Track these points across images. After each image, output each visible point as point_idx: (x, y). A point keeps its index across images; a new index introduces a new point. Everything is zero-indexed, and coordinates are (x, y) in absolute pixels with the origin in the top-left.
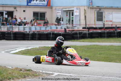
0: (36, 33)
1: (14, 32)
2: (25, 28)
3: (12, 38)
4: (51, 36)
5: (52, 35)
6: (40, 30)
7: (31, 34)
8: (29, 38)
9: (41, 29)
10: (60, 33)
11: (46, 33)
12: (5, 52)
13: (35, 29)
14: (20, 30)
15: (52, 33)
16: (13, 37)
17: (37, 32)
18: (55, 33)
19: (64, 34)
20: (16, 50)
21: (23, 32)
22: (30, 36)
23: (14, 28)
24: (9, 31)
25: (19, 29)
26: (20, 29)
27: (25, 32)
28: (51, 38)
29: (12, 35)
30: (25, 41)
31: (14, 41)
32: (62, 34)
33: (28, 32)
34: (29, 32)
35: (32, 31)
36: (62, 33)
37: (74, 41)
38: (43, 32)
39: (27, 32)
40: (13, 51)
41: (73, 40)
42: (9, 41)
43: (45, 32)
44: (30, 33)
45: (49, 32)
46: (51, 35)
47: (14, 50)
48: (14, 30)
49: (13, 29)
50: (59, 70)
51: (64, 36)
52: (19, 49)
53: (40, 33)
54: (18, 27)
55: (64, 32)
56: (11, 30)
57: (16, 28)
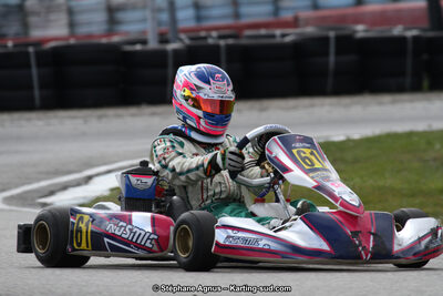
0: (217, 47)
1: (52, 44)
2: (120, 16)
3: (37, 93)
4: (332, 59)
5: (338, 53)
6: (230, 22)
7: (176, 52)
9: (237, 15)
10: (397, 31)
11: (288, 39)
12: (8, 200)
13: (199, 18)
14: (82, 30)
15: (332, 34)
16: (42, 87)
17: (220, 37)
18: (360, 35)
19: (430, 41)
20: (89, 178)
21: (116, 39)
23: (33, 20)
24: (10, 44)
25: (72, 25)
26: (80, 18)
28: (330, 81)
29: (34, 71)
30: (133, 110)
31: (51, 114)
32: (415, 38)
33: (153, 44)
34: (163, 39)
36: (411, 33)
38: (263, 32)
39: (144, 42)
40: (65, 187)
42: (16, 115)
43: (278, 32)
44: (171, 47)
45: (310, 30)
46: (326, 54)
47: (78, 184)
51: (425, 57)
52: (109, 172)
53: (244, 42)
54: (64, 8)
55: (426, 25)
56: (17, 34)
57: (53, 17)
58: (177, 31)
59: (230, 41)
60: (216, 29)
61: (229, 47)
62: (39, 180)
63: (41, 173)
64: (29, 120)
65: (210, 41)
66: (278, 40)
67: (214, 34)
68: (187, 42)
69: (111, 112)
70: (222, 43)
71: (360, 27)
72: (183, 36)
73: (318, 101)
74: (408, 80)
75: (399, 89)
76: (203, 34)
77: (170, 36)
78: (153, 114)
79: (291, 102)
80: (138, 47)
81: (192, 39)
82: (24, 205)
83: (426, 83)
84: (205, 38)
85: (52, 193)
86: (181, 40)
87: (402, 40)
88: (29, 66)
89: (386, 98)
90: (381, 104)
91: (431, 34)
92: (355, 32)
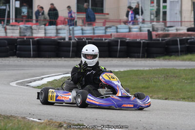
1: (37, 39)
2: (60, 31)
3: (32, 53)
4: (119, 47)
5: (121, 45)
6: (92, 35)
7: (73, 43)
8: (69, 52)
9: (94, 33)
10: (138, 40)
11: (106, 41)
12: (17, 84)
13: (83, 33)
14: (48, 35)
15: (119, 40)
16: (33, 51)
17: (87, 39)
18: (127, 41)
20: (43, 78)
21: (56, 38)
22: (71, 48)
23: (34, 31)
24: (25, 38)
25: (45, 33)
26: (47, 31)
27: (61, 39)
28: (118, 53)
29: (32, 46)
30: (60, 59)
31: (36, 59)
32: (144, 43)
33: (67, 40)
34: (70, 39)
35: (76, 37)
36: (142, 41)
37: (169, 59)
38: (99, 38)
39: (64, 39)
40: (35, 81)
41: (167, 57)
42: (25, 59)
44: (72, 41)
46: (117, 46)
47: (39, 79)
48: (35, 35)
49: (32, 33)
50: (145, 125)
51: (146, 48)
52: (49, 77)
54: (44, 28)
55: (147, 38)
56: (29, 35)
57: (40, 31)
58: (74, 37)
59: (89, 40)
60: (85, 37)
61: (89, 42)
62: (27, 78)
63: (29, 76)
64: (28, 60)
65: (84, 40)
66: (103, 41)
69: (53, 59)
70: (87, 41)
71: (128, 38)
72: (76, 38)
73: (114, 59)
74: (141, 55)
75: (138, 57)
77: (72, 38)
78: (65, 61)
79: (106, 59)
80: (62, 41)
81: (78, 39)
82: (21, 85)
83: (146, 56)
84: (82, 39)
85: (31, 82)
87: (140, 43)
88: (30, 45)
89: (134, 59)
91: (148, 41)
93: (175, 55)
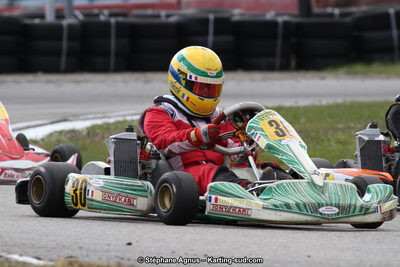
0: (107, 24)
4: (211, 38)
5: (216, 33)
7: (70, 27)
8: (58, 53)
10: (270, 16)
11: (172, 19)
15: (211, 17)
17: (111, 15)
18: (236, 18)
19: (299, 26)
22: (65, 44)
27: (32, 17)
30: (30, 77)
32: (286, 23)
33: (50, 18)
34: (60, 15)
35: (80, 8)
36: (280, 19)
37: (365, 75)
38: (150, 12)
39: (42, 16)
41: (359, 68)
43: (162, 13)
44: (65, 22)
46: (206, 33)
51: (294, 40)
53: (131, 20)
55: (296, 12)
58: (72, 8)
59: (120, 19)
60: (108, 7)
61: (118, 24)
65: (102, 18)
66: (163, 19)
67: (106, 12)
68: (81, 17)
70: (113, 20)
71: (236, 12)
72: (77, 13)
74: (278, 61)
75: (270, 68)
76: (96, 11)
77: (66, 12)
78: (47, 81)
80: (37, 21)
81: (85, 15)
83: (293, 64)
84: (97, 15)
86: (76, 16)
87: (273, 24)
89: (257, 76)
90: (252, 80)
91: (299, 20)
92: (233, 15)
93: (382, 60)
